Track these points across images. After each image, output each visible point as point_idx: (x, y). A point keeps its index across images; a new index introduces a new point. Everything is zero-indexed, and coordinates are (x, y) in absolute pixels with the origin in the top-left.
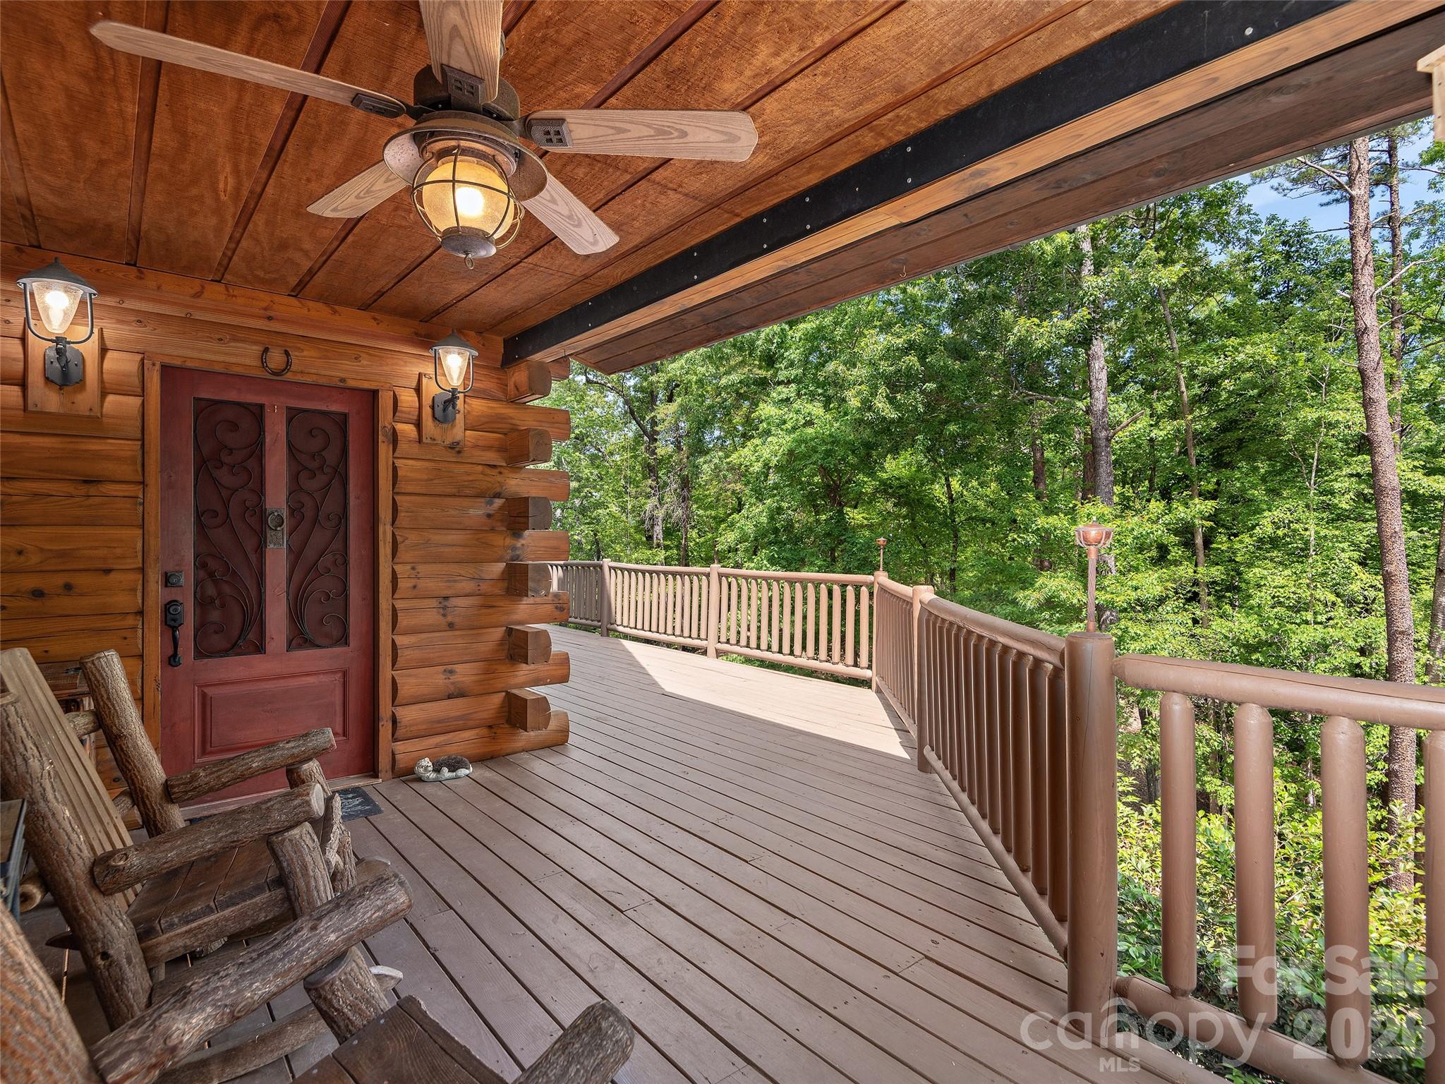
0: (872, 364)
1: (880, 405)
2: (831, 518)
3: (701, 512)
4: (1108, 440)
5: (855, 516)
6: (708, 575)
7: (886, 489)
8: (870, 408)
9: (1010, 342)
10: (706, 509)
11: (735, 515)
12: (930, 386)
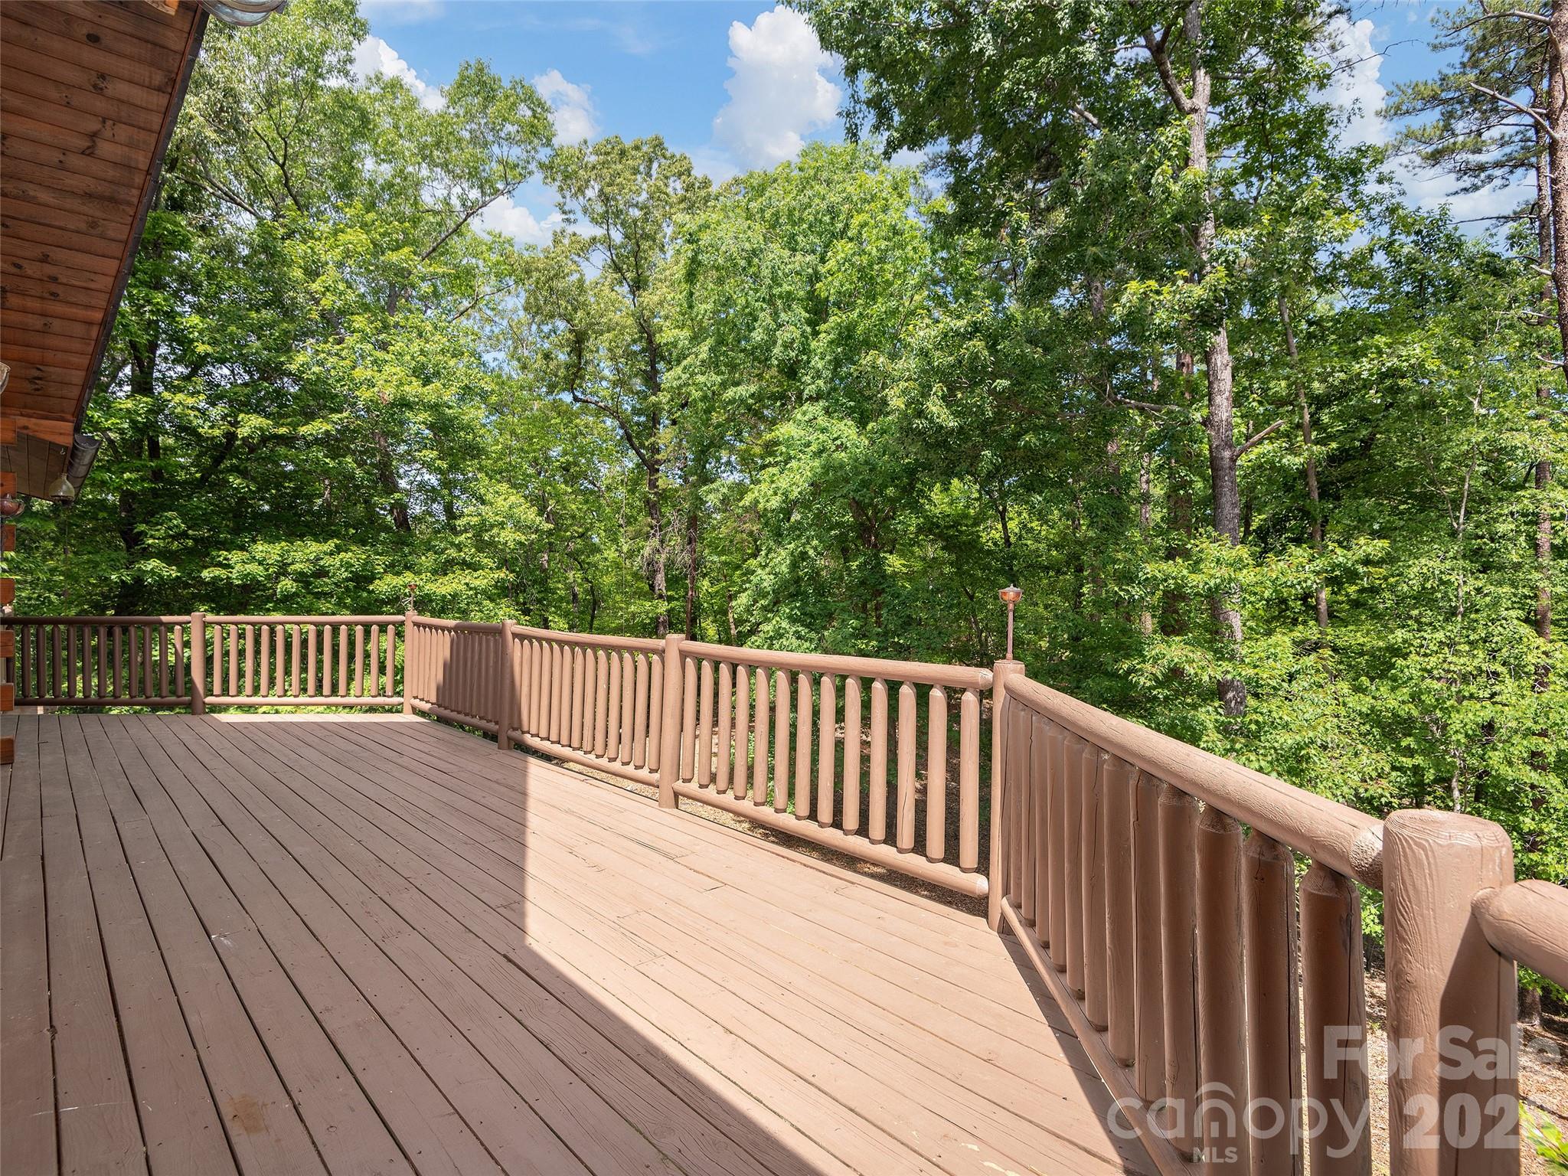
0: (924, 354)
1: (934, 409)
2: (865, 563)
3: (715, 558)
4: (1233, 460)
5: (894, 563)
6: (661, 653)
7: (931, 528)
8: (920, 414)
9: (1117, 317)
10: (719, 554)
11: (751, 561)
12: (1002, 383)
